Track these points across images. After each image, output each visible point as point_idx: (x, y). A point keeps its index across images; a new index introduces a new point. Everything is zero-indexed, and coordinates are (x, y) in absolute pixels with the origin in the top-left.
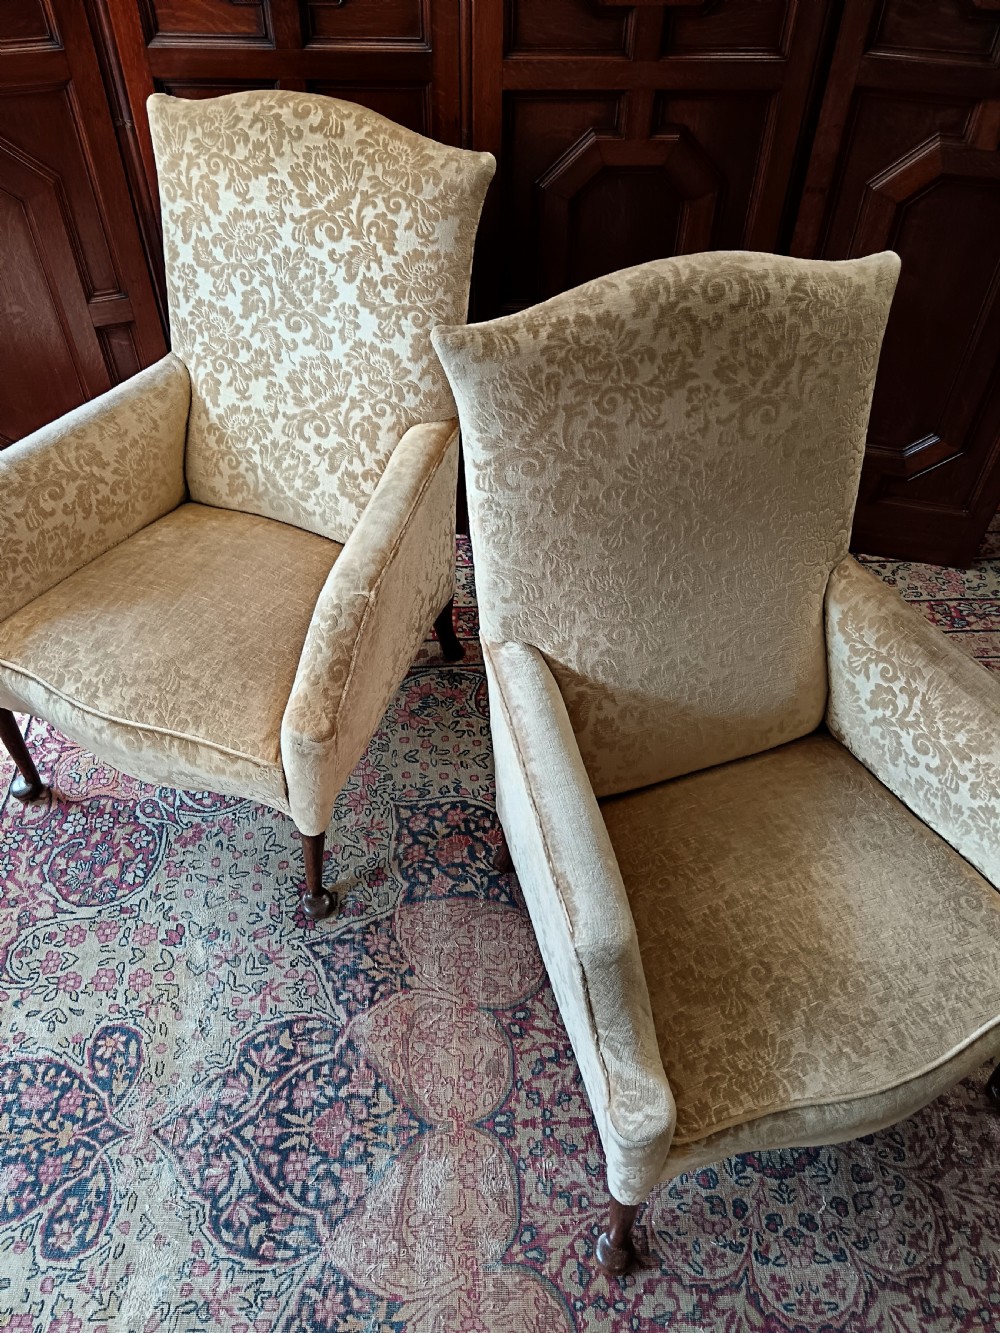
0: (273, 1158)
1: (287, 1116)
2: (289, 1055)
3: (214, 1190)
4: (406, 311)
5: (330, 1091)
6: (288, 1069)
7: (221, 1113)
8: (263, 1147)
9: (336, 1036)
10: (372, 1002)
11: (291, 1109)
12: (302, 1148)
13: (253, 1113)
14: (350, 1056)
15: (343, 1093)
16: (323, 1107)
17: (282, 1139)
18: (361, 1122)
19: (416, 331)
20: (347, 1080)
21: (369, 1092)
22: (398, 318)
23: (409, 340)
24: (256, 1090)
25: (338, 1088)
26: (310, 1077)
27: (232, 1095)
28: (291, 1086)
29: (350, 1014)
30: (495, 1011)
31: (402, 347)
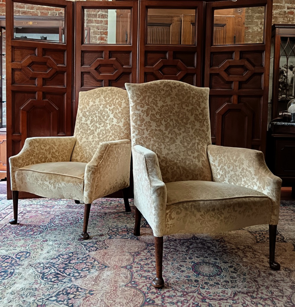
0: (62, 270)
1: (68, 264)
2: (71, 256)
3: (44, 272)
4: (122, 117)
5: (81, 261)
6: (70, 258)
7: (49, 263)
8: (60, 268)
9: (85, 254)
10: (96, 250)
11: (69, 263)
12: (71, 268)
13: (58, 263)
14: (88, 257)
15: (85, 261)
16: (79, 263)
17: (65, 267)
18: (88, 266)
19: (124, 121)
20: (87, 260)
21: (92, 262)
22: (121, 119)
23: (123, 123)
24: (60, 260)
25: (83, 261)
26: (76, 259)
27: (54, 261)
28: (70, 260)
29: (89, 252)
30: (130, 253)
31: (121, 124)
